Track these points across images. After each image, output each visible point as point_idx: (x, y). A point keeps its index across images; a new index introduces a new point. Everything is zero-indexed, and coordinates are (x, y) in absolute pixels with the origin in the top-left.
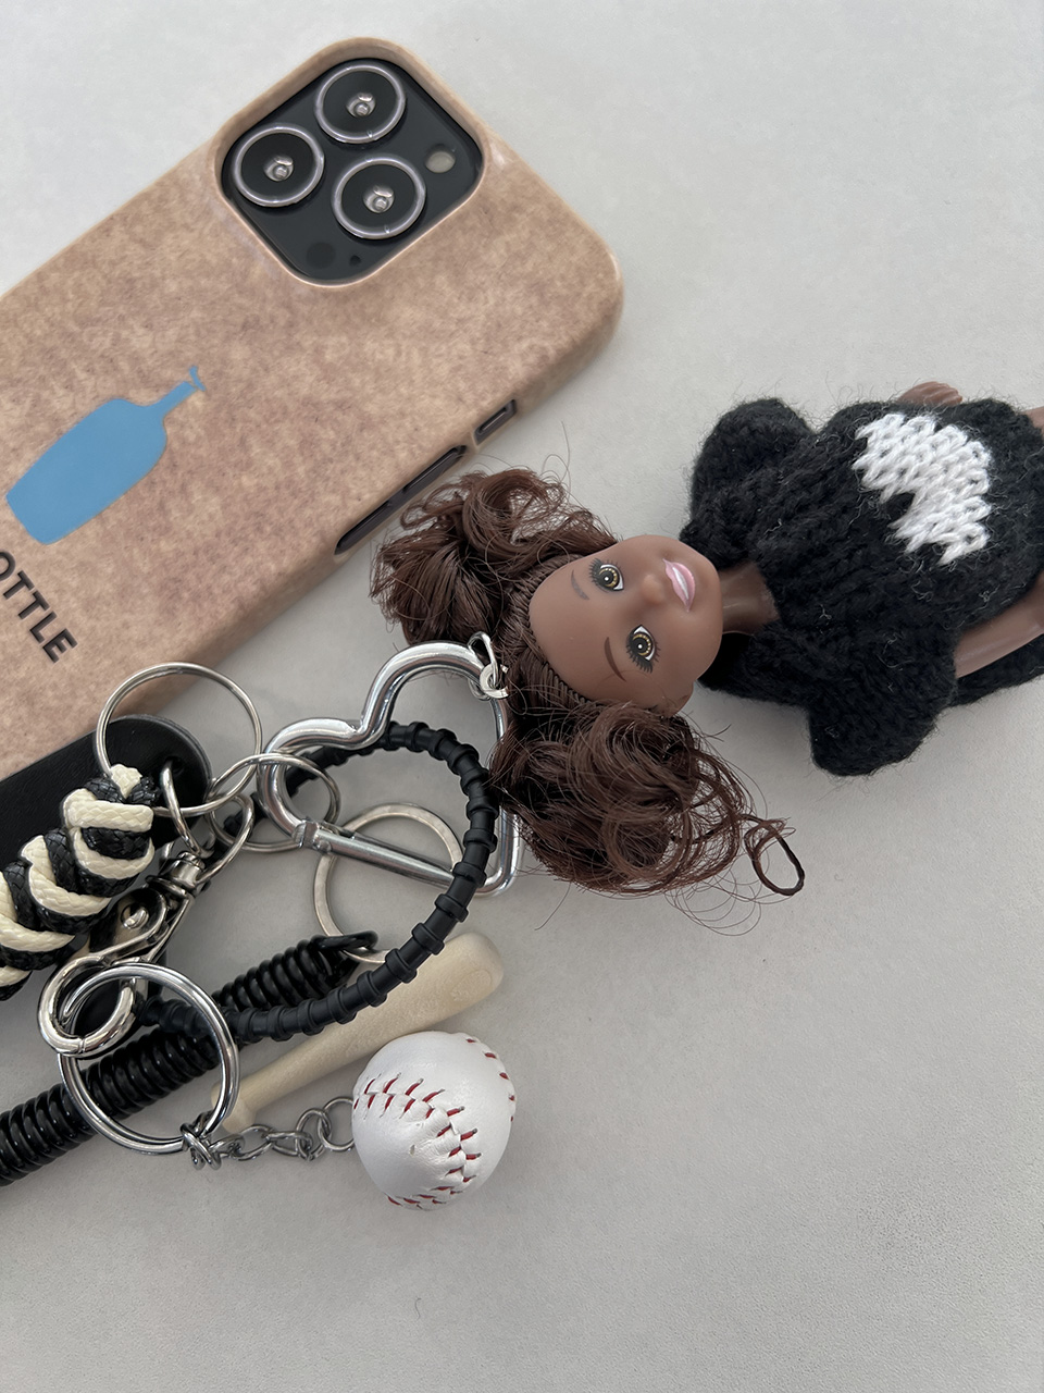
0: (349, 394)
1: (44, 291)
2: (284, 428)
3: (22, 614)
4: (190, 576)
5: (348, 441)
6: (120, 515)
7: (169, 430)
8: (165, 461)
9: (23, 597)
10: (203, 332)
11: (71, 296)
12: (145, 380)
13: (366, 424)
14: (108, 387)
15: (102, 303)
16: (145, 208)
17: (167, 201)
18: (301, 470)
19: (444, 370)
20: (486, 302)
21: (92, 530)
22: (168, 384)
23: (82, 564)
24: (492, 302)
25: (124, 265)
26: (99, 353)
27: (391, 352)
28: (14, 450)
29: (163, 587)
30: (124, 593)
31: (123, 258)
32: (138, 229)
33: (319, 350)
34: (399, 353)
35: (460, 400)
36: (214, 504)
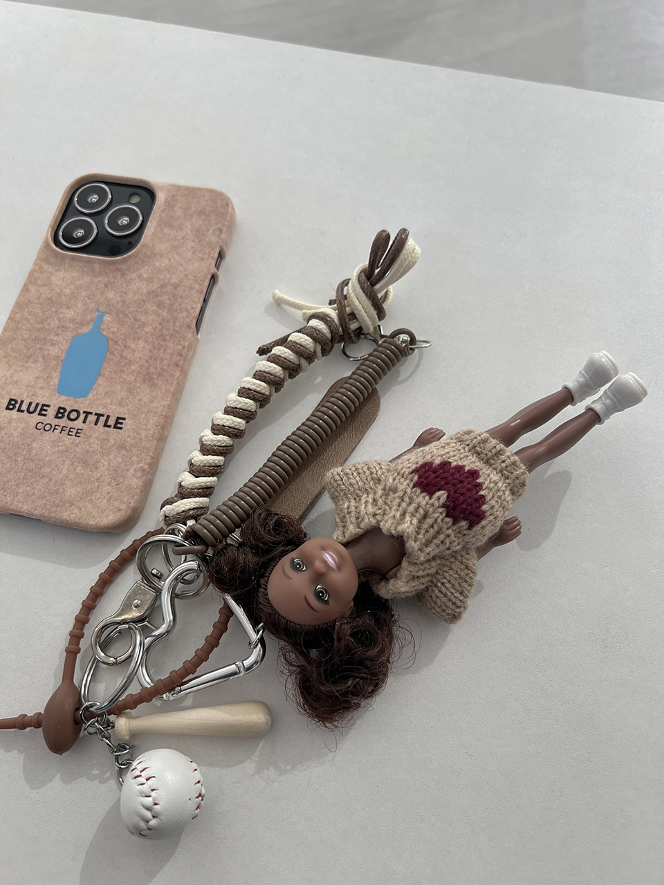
0: (162, 282)
1: (18, 322)
2: (148, 306)
3: (96, 424)
4: (152, 370)
5: (174, 295)
6: (108, 369)
7: (104, 333)
8: (111, 342)
9: (92, 418)
10: (92, 297)
11: (29, 317)
12: (81, 324)
13: (176, 286)
14: (69, 335)
15: (45, 312)
16: (36, 274)
17: (43, 268)
18: (164, 313)
19: (190, 254)
20: (187, 227)
21: (101, 381)
22: (92, 320)
23: (106, 393)
24: (189, 226)
25: (43, 295)
26: (56, 327)
27: (166, 261)
28: (48, 377)
29: (144, 380)
30: (130, 391)
31: (41, 294)
32: (39, 282)
33: (140, 276)
34: (170, 260)
35: (203, 259)
36: (141, 343)
